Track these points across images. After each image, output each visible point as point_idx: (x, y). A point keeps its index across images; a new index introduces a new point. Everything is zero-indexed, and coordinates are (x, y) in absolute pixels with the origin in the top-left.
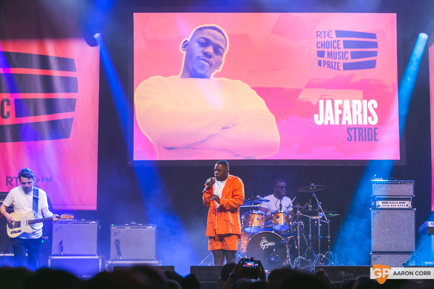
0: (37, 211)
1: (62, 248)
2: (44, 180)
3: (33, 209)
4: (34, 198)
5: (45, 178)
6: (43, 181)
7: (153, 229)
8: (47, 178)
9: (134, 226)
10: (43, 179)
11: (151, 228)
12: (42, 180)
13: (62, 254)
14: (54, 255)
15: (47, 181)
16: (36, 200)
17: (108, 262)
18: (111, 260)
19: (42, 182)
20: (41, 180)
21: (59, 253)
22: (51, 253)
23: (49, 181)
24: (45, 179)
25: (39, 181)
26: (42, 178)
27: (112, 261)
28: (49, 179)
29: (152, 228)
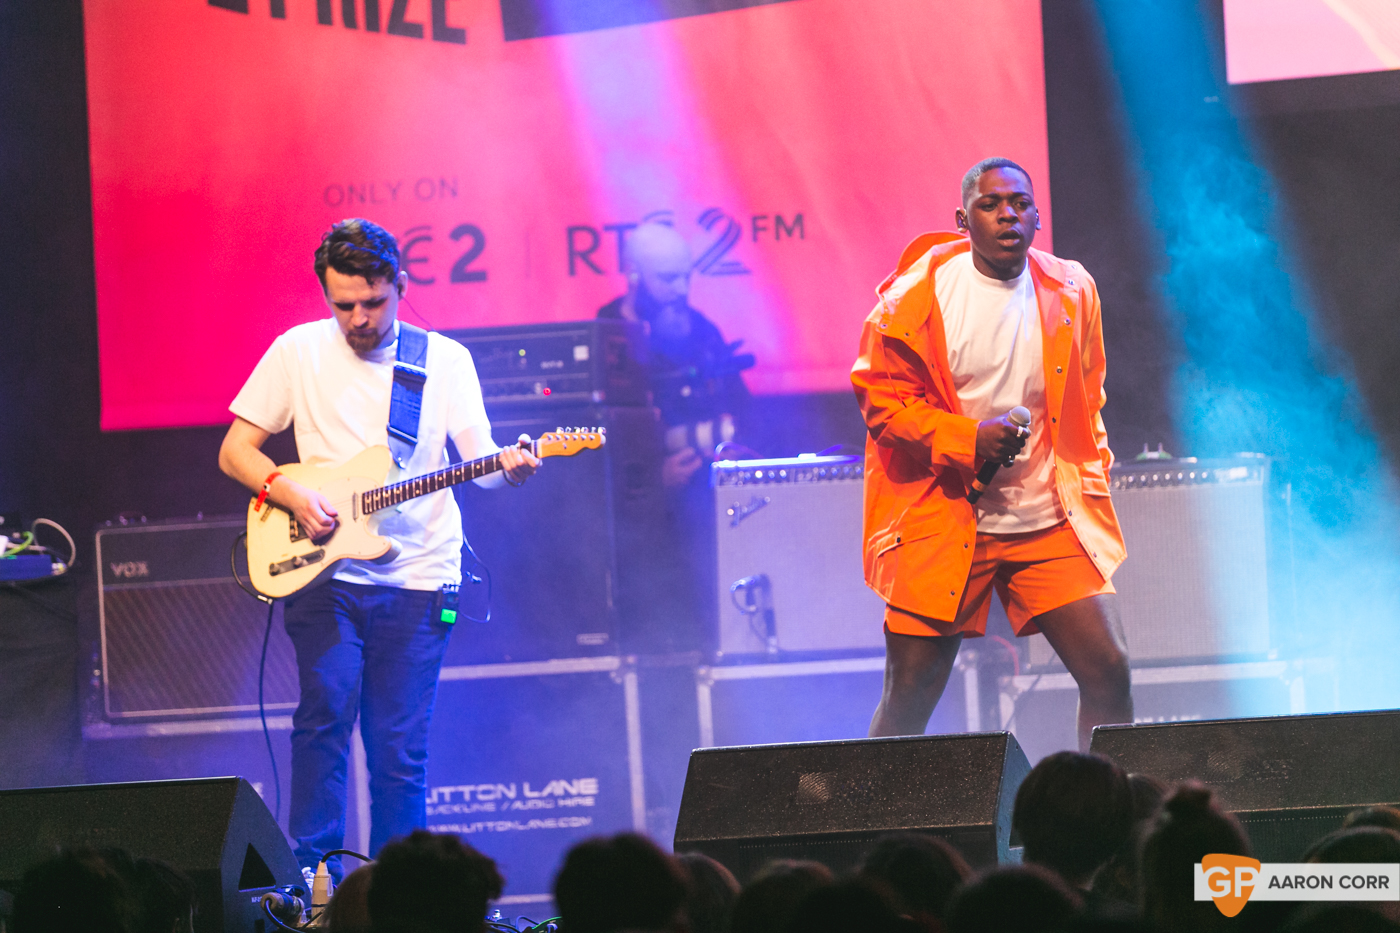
0: (413, 445)
1: (769, 617)
2: (764, 229)
3: (391, 434)
4: (399, 374)
5: (764, 217)
6: (762, 235)
7: (1249, 483)
8: (779, 220)
9: (1155, 472)
10: (761, 223)
11: (1237, 480)
12: (756, 229)
13: (772, 650)
14: (731, 661)
15: (783, 233)
16: (409, 385)
17: (1011, 682)
18: (1031, 672)
19: (755, 239)
20: (747, 232)
21: (753, 646)
22: (717, 647)
23: (790, 232)
24: (771, 223)
25: (738, 236)
26: (755, 219)
27: (1034, 678)
28: (789, 220)
29: (1244, 479)
